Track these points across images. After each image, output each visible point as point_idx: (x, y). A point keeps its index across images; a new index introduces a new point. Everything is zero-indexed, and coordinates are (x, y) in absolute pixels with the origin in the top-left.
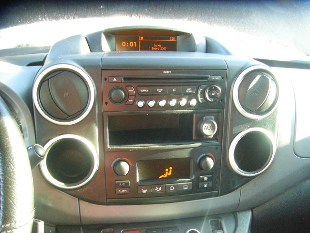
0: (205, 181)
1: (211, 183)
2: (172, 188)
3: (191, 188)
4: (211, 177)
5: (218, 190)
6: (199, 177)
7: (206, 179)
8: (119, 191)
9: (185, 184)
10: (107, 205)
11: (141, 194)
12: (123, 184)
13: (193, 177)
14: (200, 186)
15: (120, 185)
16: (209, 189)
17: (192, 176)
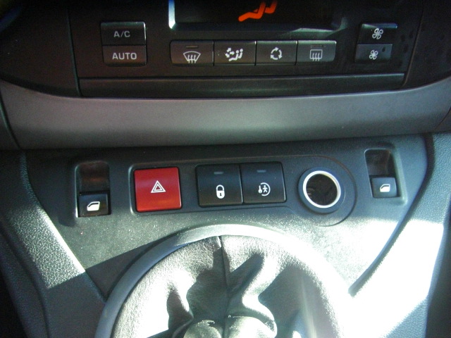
0: (375, 41)
1: (389, 47)
2: (276, 54)
3: (331, 58)
4: (394, 30)
5: (406, 73)
6: (360, 25)
7: (378, 33)
8: (115, 56)
9: (315, 46)
10: (82, 96)
11: (181, 65)
12: (126, 34)
13: (343, 26)
14: (358, 56)
15: (116, 34)
16: (381, 65)
17: (339, 24)
